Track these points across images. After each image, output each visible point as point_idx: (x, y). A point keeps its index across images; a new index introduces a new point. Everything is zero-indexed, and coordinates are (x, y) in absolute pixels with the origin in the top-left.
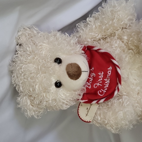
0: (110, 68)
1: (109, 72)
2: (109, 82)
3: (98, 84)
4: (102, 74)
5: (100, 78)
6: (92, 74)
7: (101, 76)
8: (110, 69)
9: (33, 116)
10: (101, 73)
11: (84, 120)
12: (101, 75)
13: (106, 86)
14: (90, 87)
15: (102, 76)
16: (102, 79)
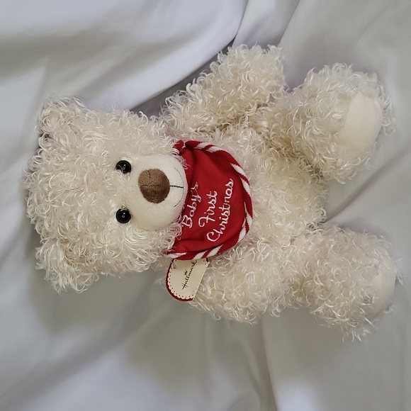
0: (230, 183)
1: (229, 192)
2: (229, 212)
3: (207, 218)
4: (215, 196)
5: (212, 205)
6: (194, 198)
7: (213, 200)
8: (230, 185)
9: (69, 288)
10: (213, 194)
11: (179, 297)
12: (213, 198)
13: (223, 222)
14: (190, 226)
15: (215, 201)
16: (214, 208)
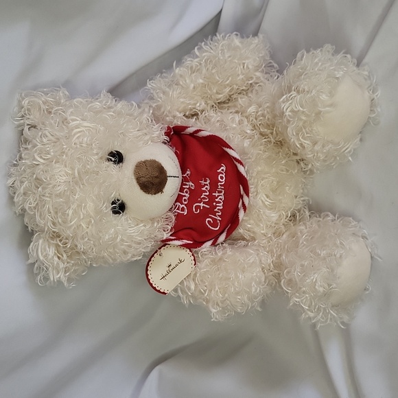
1: (222, 178)
2: (222, 197)
3: (202, 204)
4: (207, 183)
5: (205, 192)
8: (222, 170)
10: (205, 181)
13: (218, 207)
14: (185, 213)
15: (208, 187)
16: (208, 194)
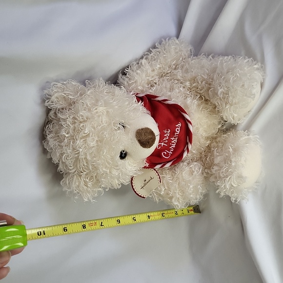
0: (179, 124)
1: (178, 130)
2: (176, 141)
3: (163, 144)
5: (166, 137)
8: (179, 126)
10: (168, 131)
12: (168, 133)
13: (172, 146)
16: (168, 138)
